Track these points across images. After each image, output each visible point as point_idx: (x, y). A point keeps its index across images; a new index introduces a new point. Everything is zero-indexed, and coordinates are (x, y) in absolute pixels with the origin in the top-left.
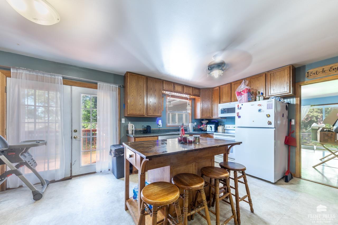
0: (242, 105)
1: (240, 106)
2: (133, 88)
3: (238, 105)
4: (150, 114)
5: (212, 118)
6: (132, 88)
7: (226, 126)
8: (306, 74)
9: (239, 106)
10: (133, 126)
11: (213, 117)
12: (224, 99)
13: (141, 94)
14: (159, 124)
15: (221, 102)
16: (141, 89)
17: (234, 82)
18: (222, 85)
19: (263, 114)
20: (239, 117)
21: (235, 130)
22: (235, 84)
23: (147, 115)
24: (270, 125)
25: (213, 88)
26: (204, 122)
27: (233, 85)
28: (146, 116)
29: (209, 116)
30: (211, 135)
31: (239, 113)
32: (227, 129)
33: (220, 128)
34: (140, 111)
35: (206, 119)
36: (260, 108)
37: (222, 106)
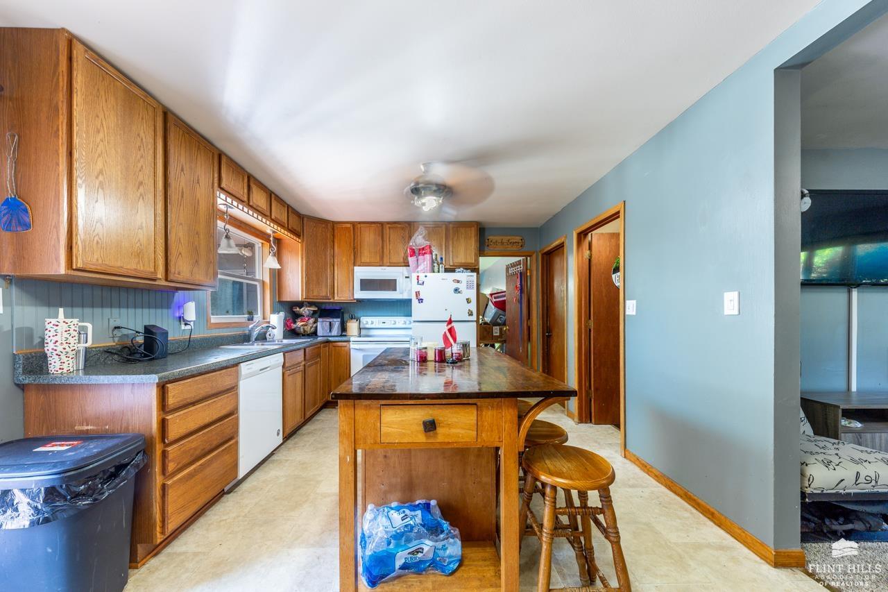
0: (426, 276)
1: (422, 278)
2: (101, 135)
3: (418, 277)
4: (180, 278)
5: (332, 301)
6: (98, 131)
7: (364, 320)
8: (487, 241)
9: (420, 279)
10: (84, 328)
11: (336, 298)
12: (366, 256)
13: (141, 178)
14: (187, 317)
15: (358, 263)
16: (142, 157)
17: (388, 223)
18: (360, 223)
19: (461, 298)
20: (421, 301)
21: (411, 328)
22: (392, 228)
23: (166, 280)
24: (471, 317)
25: (334, 223)
26: (305, 311)
27: (388, 230)
28: (164, 283)
29: (324, 294)
30: (340, 344)
31: (419, 292)
32: (367, 326)
33: (352, 327)
34: (138, 255)
35: (311, 304)
36: (457, 285)
37: (361, 272)
